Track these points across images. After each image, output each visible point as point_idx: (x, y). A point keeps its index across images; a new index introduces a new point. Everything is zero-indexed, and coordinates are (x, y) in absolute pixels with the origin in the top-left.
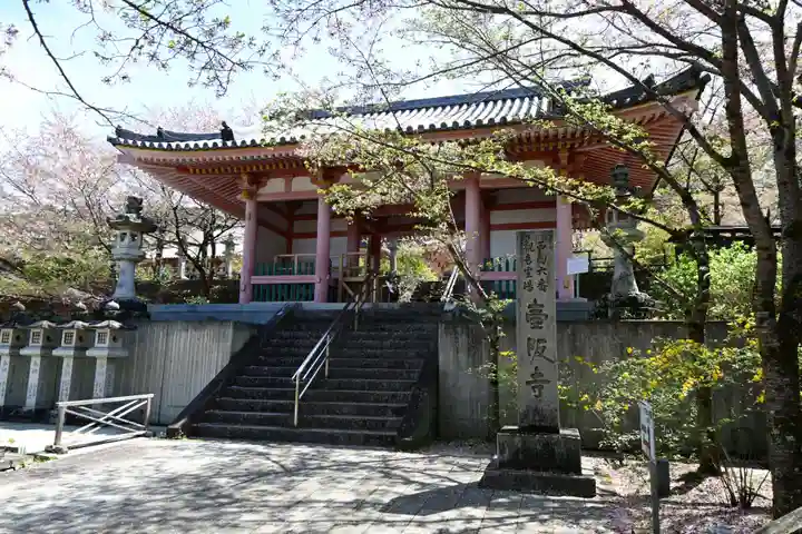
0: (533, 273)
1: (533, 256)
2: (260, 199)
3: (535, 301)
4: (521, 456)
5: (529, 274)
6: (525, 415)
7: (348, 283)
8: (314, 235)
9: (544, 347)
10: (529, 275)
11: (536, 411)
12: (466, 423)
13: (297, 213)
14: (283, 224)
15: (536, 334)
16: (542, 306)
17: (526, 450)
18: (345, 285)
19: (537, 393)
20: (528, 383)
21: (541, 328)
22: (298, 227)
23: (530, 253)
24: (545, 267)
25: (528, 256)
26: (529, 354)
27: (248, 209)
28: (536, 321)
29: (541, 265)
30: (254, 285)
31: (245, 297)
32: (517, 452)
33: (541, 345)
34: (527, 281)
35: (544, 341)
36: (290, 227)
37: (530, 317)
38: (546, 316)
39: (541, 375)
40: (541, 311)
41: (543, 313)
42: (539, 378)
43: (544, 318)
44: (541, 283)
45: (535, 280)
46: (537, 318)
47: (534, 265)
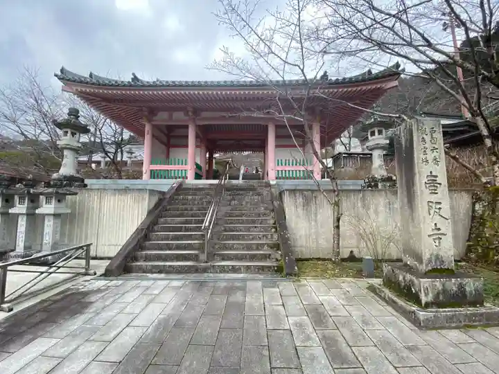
0: (428, 151)
1: (428, 138)
2: (153, 123)
3: (431, 172)
4: (441, 297)
5: (425, 151)
6: (430, 261)
9: (440, 208)
10: (425, 153)
11: (437, 257)
12: (304, 249)
14: (165, 139)
15: (434, 198)
16: (436, 176)
19: (437, 244)
20: (429, 236)
21: (437, 193)
22: (173, 141)
23: (425, 136)
24: (436, 147)
25: (423, 138)
26: (430, 214)
27: (148, 128)
28: (433, 188)
29: (434, 145)
30: (151, 171)
31: (145, 176)
32: (438, 294)
33: (438, 206)
34: (424, 157)
35: (440, 203)
36: (169, 141)
37: (428, 185)
38: (440, 184)
39: (439, 229)
40: (436, 180)
41: (437, 182)
42: (438, 232)
43: (439, 186)
44: (435, 159)
45: (430, 156)
46: (434, 186)
47: (428, 144)
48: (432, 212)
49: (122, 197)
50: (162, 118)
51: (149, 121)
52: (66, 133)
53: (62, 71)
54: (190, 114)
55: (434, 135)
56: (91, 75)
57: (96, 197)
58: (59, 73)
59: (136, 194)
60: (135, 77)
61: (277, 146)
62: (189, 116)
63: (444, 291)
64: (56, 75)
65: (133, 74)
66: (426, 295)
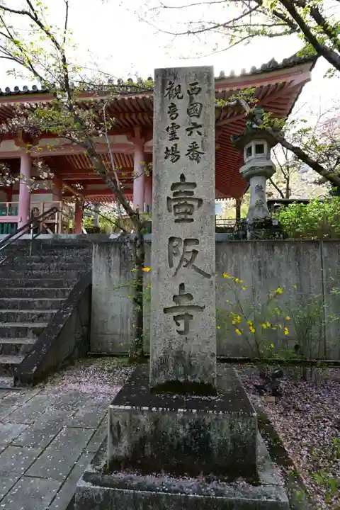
0: (181, 133)
1: (182, 105)
3: (182, 177)
4: (149, 451)
5: (173, 133)
6: (163, 363)
9: (195, 252)
10: (174, 137)
11: (179, 356)
12: (117, 338)
15: (183, 231)
16: (194, 185)
17: (158, 436)
18: (45, 226)
19: (182, 328)
20: (166, 311)
21: (192, 220)
23: (176, 101)
24: (199, 122)
25: (173, 105)
26: (171, 265)
28: (183, 209)
29: (194, 120)
33: (190, 248)
34: (170, 145)
35: (196, 241)
37: (173, 204)
38: (200, 201)
39: (190, 297)
40: (192, 193)
41: (195, 196)
42: (186, 302)
43: (195, 204)
44: (193, 148)
45: (184, 144)
46: (185, 204)
47: (182, 119)
48: (176, 261)
54: (21, 141)
55: (197, 99)
62: (20, 144)
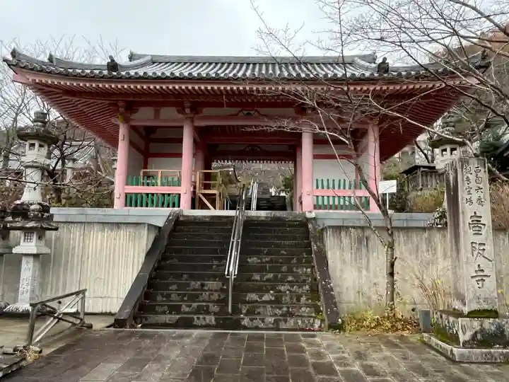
0: (473, 191)
1: (472, 177)
2: (131, 124)
3: (475, 213)
5: (469, 191)
7: (204, 195)
8: (180, 155)
9: (484, 249)
10: (469, 193)
13: (153, 136)
14: (142, 145)
15: (477, 239)
16: (481, 217)
18: (201, 196)
19: (480, 285)
20: (472, 277)
21: (481, 234)
22: (154, 147)
23: (469, 175)
24: (481, 187)
25: (468, 177)
26: (473, 255)
27: (123, 131)
28: (477, 229)
29: (479, 185)
30: (126, 194)
31: (119, 202)
32: (476, 333)
33: (482, 248)
34: (468, 197)
35: (484, 244)
36: (147, 147)
37: (471, 226)
38: (484, 225)
39: (482, 271)
40: (480, 221)
41: (481, 222)
42: (482, 274)
43: (483, 226)
44: (479, 199)
45: (475, 196)
46: (477, 226)
47: (473, 184)
48: (475, 253)
49: (113, 234)
50: (144, 117)
51: (126, 120)
52: (33, 145)
53: (14, 53)
54: (188, 111)
55: (479, 175)
56: (51, 59)
57: (78, 233)
58: (10, 57)
59: (131, 230)
60: (113, 60)
61: (316, 157)
62: (185, 113)
63: (482, 330)
64: (5, 60)
65: (111, 57)
66: (464, 333)
